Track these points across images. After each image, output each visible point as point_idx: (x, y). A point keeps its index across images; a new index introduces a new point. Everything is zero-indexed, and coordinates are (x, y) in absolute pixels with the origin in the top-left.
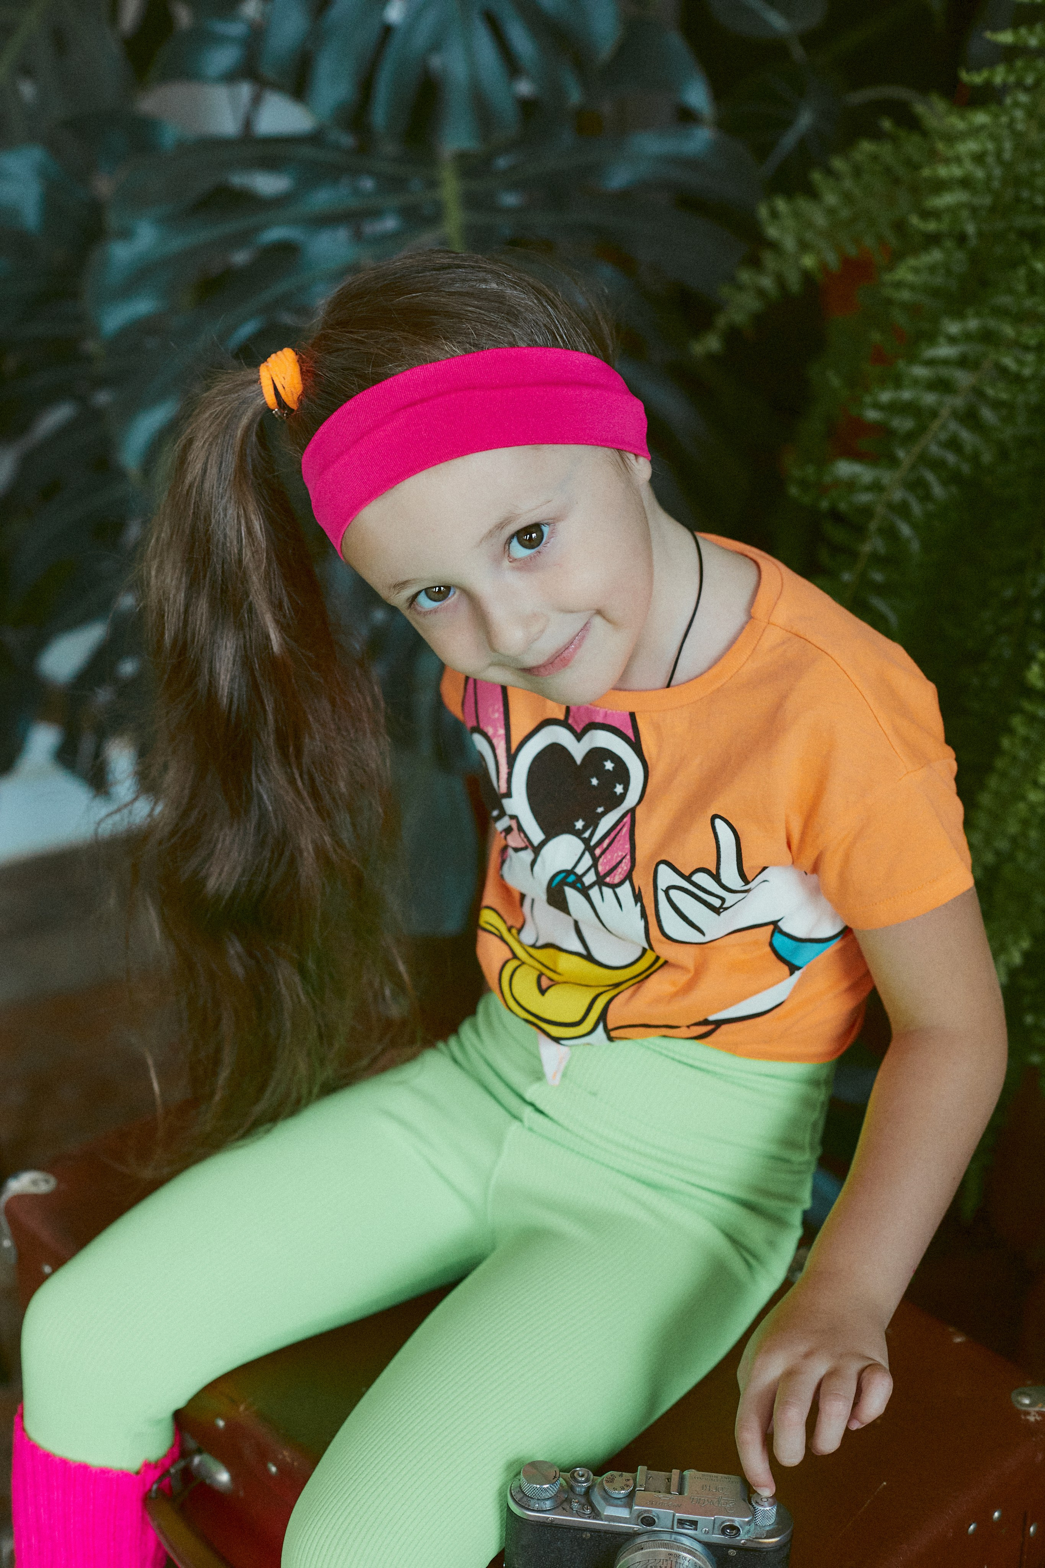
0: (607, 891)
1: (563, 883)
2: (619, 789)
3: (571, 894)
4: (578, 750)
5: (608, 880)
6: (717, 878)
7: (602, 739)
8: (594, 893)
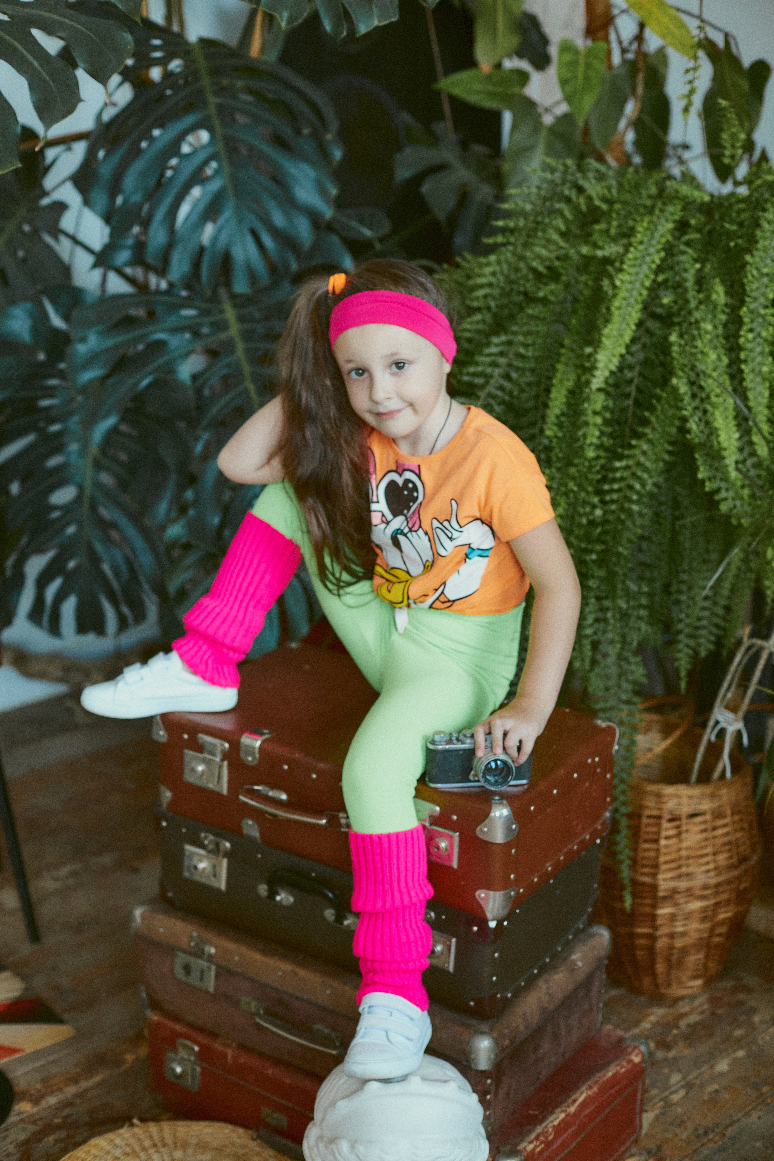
0: (414, 533)
1: (397, 534)
2: (415, 494)
3: (401, 538)
4: (400, 481)
5: (413, 529)
6: (449, 522)
7: (408, 475)
8: (409, 535)
